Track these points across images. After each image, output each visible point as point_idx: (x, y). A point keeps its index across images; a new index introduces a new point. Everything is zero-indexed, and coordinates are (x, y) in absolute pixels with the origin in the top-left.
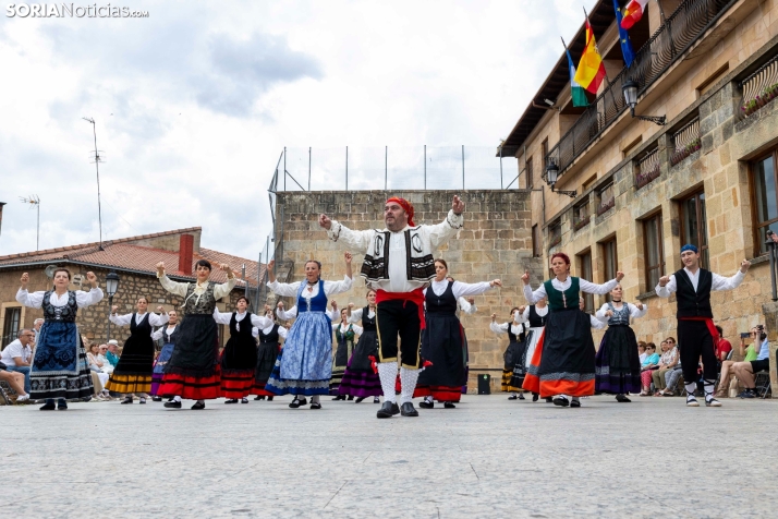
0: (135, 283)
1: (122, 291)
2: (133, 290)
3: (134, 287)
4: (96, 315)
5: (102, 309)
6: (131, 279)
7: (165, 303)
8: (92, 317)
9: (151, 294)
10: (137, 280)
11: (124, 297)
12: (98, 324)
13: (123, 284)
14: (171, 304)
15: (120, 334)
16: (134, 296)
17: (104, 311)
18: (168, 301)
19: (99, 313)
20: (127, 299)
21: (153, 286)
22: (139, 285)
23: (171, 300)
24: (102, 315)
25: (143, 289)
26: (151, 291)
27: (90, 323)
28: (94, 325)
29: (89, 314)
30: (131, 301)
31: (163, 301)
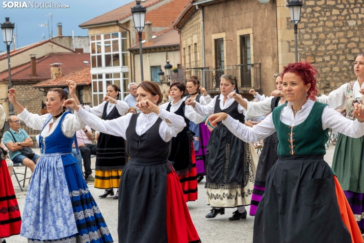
1: (342, 6)
4: (314, 37)
5: (321, 29)
8: (311, 39)
11: (345, 12)
12: (318, 46)
15: (344, 54)
16: (357, 10)
17: (323, 32)
19: (318, 34)
20: (349, 14)
24: (322, 36)
27: (309, 46)
28: (313, 48)
29: (307, 36)
30: (353, 16)
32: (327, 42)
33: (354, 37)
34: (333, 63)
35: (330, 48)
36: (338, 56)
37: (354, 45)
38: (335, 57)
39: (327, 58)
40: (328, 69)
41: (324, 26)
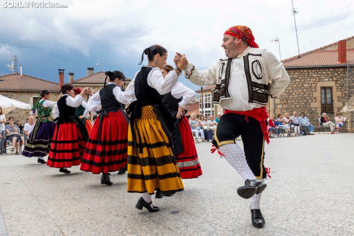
0: (309, 73)
1: (301, 78)
2: (308, 77)
3: (308, 75)
5: (290, 88)
6: (305, 71)
7: (329, 80)
9: (319, 77)
10: (309, 71)
11: (303, 80)
12: (289, 96)
13: (302, 74)
14: (333, 80)
15: (302, 99)
16: (308, 80)
18: (330, 79)
19: (289, 90)
20: (305, 81)
21: (320, 73)
22: (311, 73)
23: (332, 78)
25: (314, 75)
26: (319, 75)
28: (287, 97)
30: (306, 82)
31: (327, 79)
32: (294, 94)
33: (307, 91)
34: (296, 103)
35: (295, 96)
36: (299, 100)
37: (307, 95)
38: (297, 101)
39: (293, 101)
40: (294, 106)
41: (292, 87)
